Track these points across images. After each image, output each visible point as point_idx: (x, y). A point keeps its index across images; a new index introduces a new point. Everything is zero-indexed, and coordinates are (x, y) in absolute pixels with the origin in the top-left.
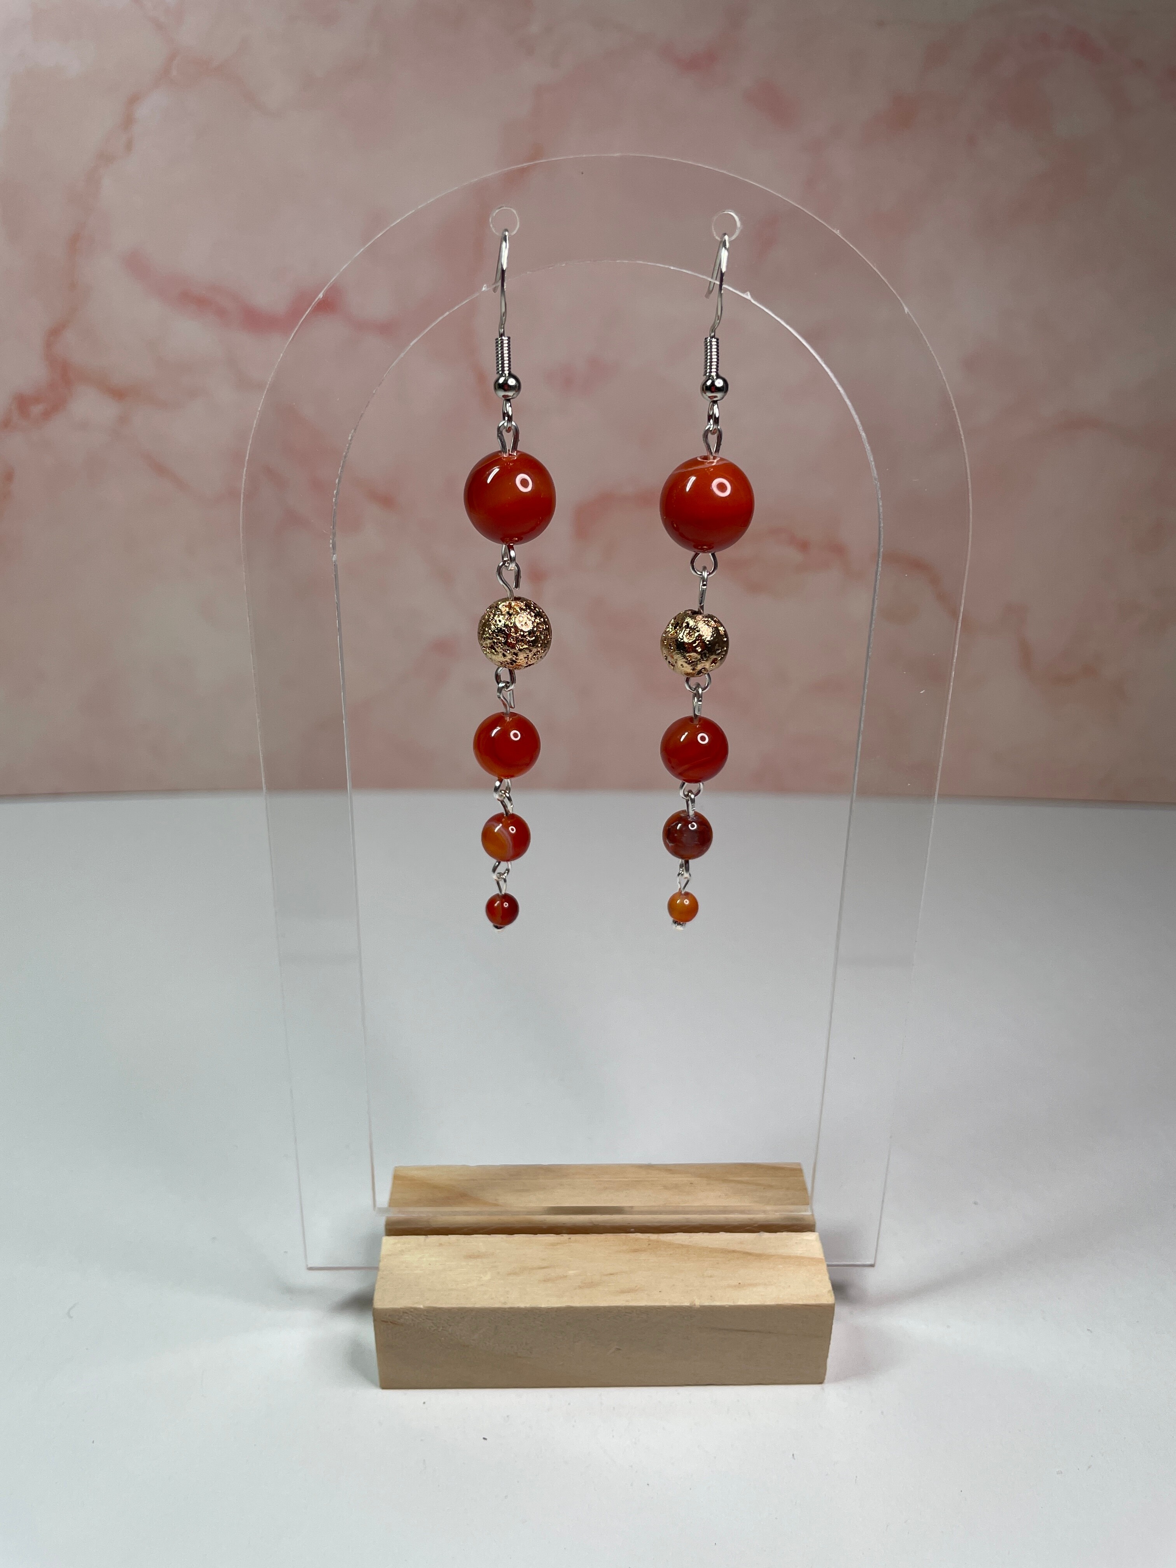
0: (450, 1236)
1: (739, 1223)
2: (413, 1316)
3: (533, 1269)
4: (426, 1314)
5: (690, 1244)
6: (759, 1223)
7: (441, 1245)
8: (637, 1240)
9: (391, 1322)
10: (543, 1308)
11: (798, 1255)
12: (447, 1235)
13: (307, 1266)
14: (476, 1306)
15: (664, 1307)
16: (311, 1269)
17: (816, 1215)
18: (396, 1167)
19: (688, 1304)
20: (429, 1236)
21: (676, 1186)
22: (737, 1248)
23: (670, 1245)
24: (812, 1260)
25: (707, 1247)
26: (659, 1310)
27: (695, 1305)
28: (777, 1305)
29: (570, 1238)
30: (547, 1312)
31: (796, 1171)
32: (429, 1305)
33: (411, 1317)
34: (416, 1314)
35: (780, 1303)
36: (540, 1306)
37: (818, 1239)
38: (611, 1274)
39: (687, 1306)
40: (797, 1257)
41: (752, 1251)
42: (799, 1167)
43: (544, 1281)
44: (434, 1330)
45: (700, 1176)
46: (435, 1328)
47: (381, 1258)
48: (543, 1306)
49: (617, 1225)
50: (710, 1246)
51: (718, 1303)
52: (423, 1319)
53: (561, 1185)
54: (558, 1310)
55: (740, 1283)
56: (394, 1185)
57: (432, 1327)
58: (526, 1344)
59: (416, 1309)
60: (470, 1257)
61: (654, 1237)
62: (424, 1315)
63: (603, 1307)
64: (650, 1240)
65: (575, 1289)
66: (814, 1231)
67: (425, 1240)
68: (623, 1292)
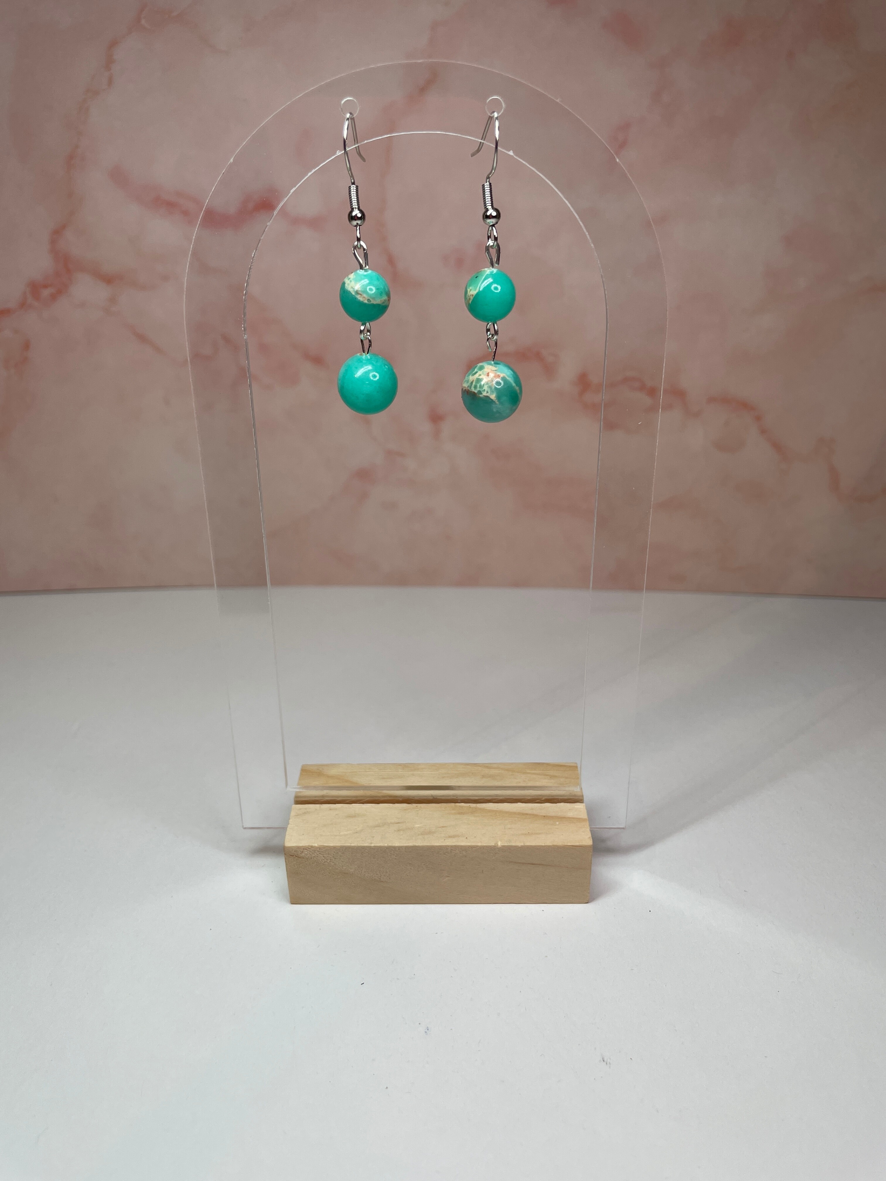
0: (337, 805)
1: (531, 797)
2: (310, 852)
3: (391, 823)
4: (318, 850)
5: (498, 810)
6: (546, 798)
7: (330, 809)
8: (462, 807)
9: (296, 856)
10: (397, 847)
11: (571, 817)
12: (335, 804)
13: (243, 826)
14: (352, 845)
15: (477, 846)
16: (245, 828)
17: (583, 793)
18: (303, 766)
19: (494, 845)
20: (323, 805)
21: (492, 777)
22: (530, 812)
23: (483, 810)
24: (579, 820)
25: (509, 812)
26: (473, 848)
27: (498, 845)
28: (553, 845)
29: (417, 806)
30: (399, 849)
31: (574, 768)
32: (322, 845)
33: (309, 852)
34: (313, 850)
35: (555, 844)
36: (394, 845)
37: (585, 807)
38: (443, 827)
39: (493, 846)
40: (570, 818)
41: (539, 814)
42: (576, 765)
43: (399, 831)
44: (324, 862)
45: (508, 770)
46: (326, 860)
47: (291, 818)
48: (396, 845)
49: (449, 798)
50: (511, 811)
51: (513, 844)
52: (317, 854)
53: (413, 775)
54: (407, 848)
55: (529, 833)
56: (301, 774)
57: (324, 860)
58: (386, 872)
59: (312, 847)
60: (350, 817)
61: (473, 805)
62: (318, 851)
63: (436, 846)
64: (470, 807)
65: (418, 835)
66: (583, 803)
67: (320, 807)
68: (450, 837)
